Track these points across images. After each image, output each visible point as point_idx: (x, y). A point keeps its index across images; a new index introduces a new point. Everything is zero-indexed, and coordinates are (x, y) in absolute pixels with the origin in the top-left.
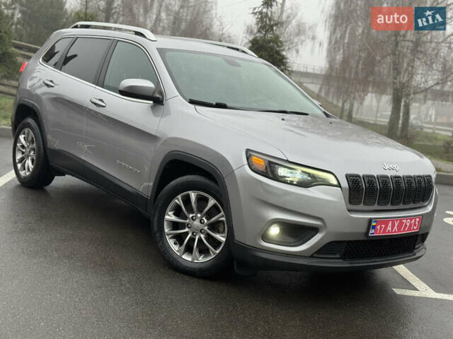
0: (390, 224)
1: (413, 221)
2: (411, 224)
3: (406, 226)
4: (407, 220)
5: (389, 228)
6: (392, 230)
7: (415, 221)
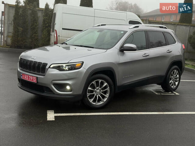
0: (25, 76)
1: (33, 78)
2: (32, 79)
3: (31, 79)
4: (31, 76)
5: (25, 78)
6: (26, 78)
7: (34, 78)
